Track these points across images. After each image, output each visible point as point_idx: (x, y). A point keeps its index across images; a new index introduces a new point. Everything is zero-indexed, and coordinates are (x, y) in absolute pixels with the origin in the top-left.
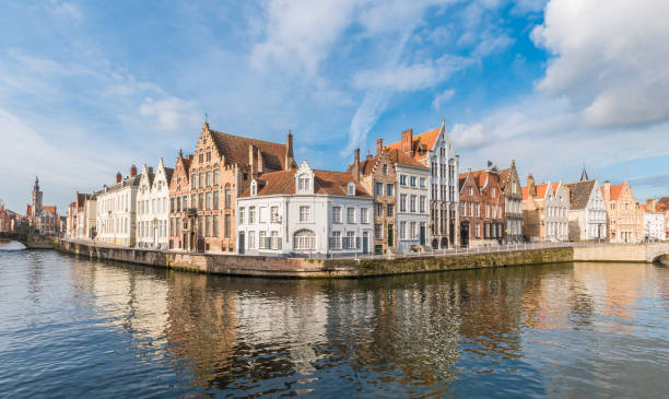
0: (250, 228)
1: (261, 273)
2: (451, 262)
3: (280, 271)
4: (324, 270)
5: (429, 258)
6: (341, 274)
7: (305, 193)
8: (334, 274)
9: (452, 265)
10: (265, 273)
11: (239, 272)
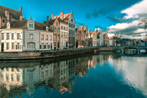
0: (7, 41)
1: (15, 58)
2: (76, 52)
3: (24, 57)
4: (41, 56)
5: (71, 51)
6: (46, 57)
7: (32, 29)
8: (44, 57)
9: (76, 53)
10: (17, 58)
11: (5, 58)
